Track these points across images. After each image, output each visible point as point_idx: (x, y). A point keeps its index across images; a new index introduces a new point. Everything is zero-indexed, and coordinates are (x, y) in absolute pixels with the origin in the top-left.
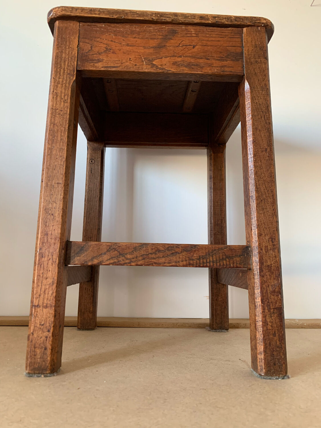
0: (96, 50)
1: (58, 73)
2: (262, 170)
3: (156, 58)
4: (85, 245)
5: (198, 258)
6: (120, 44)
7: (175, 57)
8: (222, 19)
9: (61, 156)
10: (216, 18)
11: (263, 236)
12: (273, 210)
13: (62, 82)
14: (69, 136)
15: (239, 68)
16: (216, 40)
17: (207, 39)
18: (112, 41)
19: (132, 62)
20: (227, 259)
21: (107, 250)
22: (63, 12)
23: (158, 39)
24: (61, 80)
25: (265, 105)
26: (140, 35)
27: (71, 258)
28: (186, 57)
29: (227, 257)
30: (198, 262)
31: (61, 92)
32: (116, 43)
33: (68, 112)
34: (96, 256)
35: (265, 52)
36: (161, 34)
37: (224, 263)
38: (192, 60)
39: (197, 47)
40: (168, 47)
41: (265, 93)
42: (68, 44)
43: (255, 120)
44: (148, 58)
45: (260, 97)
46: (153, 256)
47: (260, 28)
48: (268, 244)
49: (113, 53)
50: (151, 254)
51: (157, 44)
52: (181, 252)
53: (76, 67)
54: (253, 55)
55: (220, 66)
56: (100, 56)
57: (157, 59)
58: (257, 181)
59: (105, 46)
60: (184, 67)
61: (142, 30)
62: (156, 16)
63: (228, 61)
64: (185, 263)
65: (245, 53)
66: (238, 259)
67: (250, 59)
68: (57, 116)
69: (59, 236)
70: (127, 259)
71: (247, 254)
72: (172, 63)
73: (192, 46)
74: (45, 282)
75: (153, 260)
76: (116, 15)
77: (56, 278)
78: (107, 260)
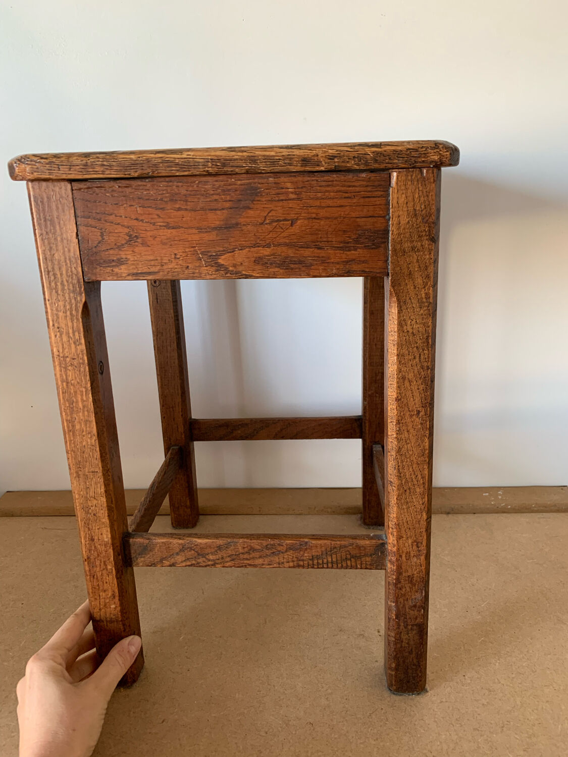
0: (111, 239)
1: (54, 291)
2: (409, 445)
3: (224, 251)
4: (148, 543)
5: (311, 558)
6: (154, 224)
7: (258, 247)
8: (348, 160)
9: (89, 433)
10: (336, 160)
11: (405, 539)
12: (423, 504)
13: (64, 307)
14: (95, 400)
15: (380, 264)
16: (335, 204)
17: (317, 203)
18: (137, 219)
19: (180, 262)
20: (352, 559)
21: (180, 550)
22: (35, 174)
23: (223, 209)
24: (61, 303)
25: (423, 335)
26: (189, 204)
27: (133, 559)
28: (279, 245)
29: (352, 557)
30: (311, 562)
31: (67, 325)
32: (146, 222)
33: (86, 361)
34: (166, 557)
35: (432, 225)
36: (228, 198)
37: (348, 564)
38: (291, 252)
39: (299, 222)
40: (244, 225)
41: (424, 311)
42: (58, 231)
43: (403, 364)
44: (208, 252)
45: (414, 320)
46: (246, 556)
47: (427, 172)
48: (411, 549)
49: (144, 244)
50: (242, 553)
51: (223, 220)
52: (286, 551)
53: (81, 277)
54: (407, 235)
55: (343, 262)
56: (121, 252)
57: (225, 254)
58: (400, 461)
59: (127, 230)
60: (276, 267)
61: (191, 191)
62: (213, 165)
63: (358, 250)
64: (291, 564)
65: (393, 231)
66: (368, 559)
67: (401, 242)
68: (70, 368)
69: (110, 541)
70: (209, 560)
71: (383, 552)
72: (253, 259)
73: (290, 222)
74: (103, 594)
75: (245, 562)
76: (136, 172)
77: (116, 591)
78: (182, 562)
